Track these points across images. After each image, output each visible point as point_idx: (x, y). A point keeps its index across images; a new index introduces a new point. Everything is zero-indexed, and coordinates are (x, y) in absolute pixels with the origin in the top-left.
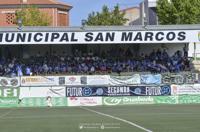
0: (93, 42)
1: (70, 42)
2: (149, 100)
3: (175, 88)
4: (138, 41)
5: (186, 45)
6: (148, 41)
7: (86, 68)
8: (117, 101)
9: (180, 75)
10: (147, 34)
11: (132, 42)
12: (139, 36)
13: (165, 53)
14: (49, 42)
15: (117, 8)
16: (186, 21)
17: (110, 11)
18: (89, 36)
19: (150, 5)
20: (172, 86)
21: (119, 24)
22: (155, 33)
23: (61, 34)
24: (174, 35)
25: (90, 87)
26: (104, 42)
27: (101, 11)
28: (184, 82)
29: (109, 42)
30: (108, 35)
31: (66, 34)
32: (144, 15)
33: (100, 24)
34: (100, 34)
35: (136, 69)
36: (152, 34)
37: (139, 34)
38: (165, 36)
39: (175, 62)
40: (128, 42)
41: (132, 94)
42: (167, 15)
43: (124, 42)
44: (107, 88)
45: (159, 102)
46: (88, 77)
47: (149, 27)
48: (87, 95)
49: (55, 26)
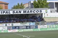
0: (15, 14)
1: (8, 14)
2: (32, 30)
3: (39, 26)
4: (28, 13)
5: (42, 14)
6: (31, 13)
7: (13, 21)
8: (22, 30)
9: (40, 22)
10: (30, 11)
11: (26, 13)
12: (28, 12)
13: (36, 16)
14: (2, 14)
15: (22, 4)
16: (42, 7)
17: (20, 5)
18: (14, 12)
19: (31, 3)
20: (38, 26)
21: (23, 8)
22: (33, 11)
23: (6, 12)
24: (38, 11)
25: (14, 26)
26: (18, 14)
27: (17, 5)
28: (42, 25)
29: (20, 13)
30: (19, 11)
31: (7, 12)
32: (30, 6)
33: (17, 8)
34: (17, 11)
35: (28, 21)
36: (32, 11)
37: (28, 11)
38: (36, 12)
39: (39, 19)
40: (25, 13)
41: (27, 28)
42: (36, 6)
43: (24, 13)
44: (19, 27)
45: (35, 30)
46: (14, 24)
47: (31, 9)
48: (14, 29)
49: (4, 9)
